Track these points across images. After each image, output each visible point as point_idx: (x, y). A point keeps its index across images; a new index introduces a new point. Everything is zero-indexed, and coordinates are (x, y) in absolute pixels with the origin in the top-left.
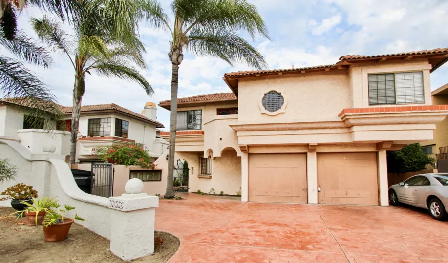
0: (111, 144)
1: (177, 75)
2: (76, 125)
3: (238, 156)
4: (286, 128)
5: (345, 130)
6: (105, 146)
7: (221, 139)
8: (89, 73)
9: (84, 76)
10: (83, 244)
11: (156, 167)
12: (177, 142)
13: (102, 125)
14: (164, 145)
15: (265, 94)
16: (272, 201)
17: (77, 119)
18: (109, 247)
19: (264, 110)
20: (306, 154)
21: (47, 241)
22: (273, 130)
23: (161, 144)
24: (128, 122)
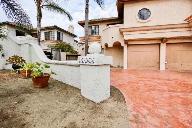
0: (56, 43)
1: (88, 5)
2: (39, 34)
3: (122, 46)
4: (152, 29)
5: (188, 29)
6: (53, 45)
7: (113, 37)
8: (43, 8)
9: (41, 9)
10: (59, 89)
11: (78, 53)
12: (89, 41)
13: (51, 35)
14: (78, 45)
15: (140, 11)
16: (139, 69)
17: (39, 31)
18: (80, 93)
19: (139, 20)
20: (159, 44)
21: (35, 88)
22: (144, 30)
23: (77, 45)
24: (62, 34)
